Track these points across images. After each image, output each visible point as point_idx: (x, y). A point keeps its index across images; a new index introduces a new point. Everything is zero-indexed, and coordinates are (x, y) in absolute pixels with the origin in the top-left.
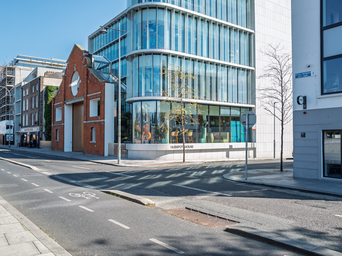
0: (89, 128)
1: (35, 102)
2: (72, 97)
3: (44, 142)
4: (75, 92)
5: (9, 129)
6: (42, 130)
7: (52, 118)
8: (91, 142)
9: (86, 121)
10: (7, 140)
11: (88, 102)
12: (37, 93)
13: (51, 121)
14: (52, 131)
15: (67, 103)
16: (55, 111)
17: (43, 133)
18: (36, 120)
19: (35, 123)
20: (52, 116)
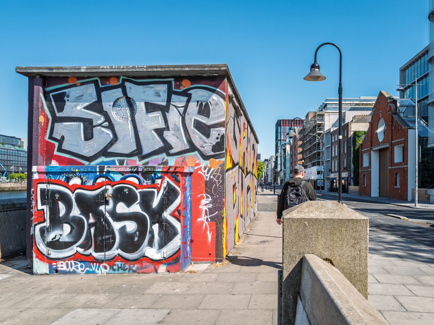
0: (394, 173)
1: (344, 147)
2: (378, 143)
3: (352, 188)
4: (381, 138)
5: (320, 175)
6: (350, 175)
7: (360, 164)
8: (395, 187)
9: (391, 167)
10: (318, 185)
11: (393, 148)
12: (345, 139)
13: (359, 166)
14: (360, 176)
15: (374, 149)
16: (362, 157)
17: (352, 178)
18: (345, 166)
19: (344, 169)
20: (360, 162)
